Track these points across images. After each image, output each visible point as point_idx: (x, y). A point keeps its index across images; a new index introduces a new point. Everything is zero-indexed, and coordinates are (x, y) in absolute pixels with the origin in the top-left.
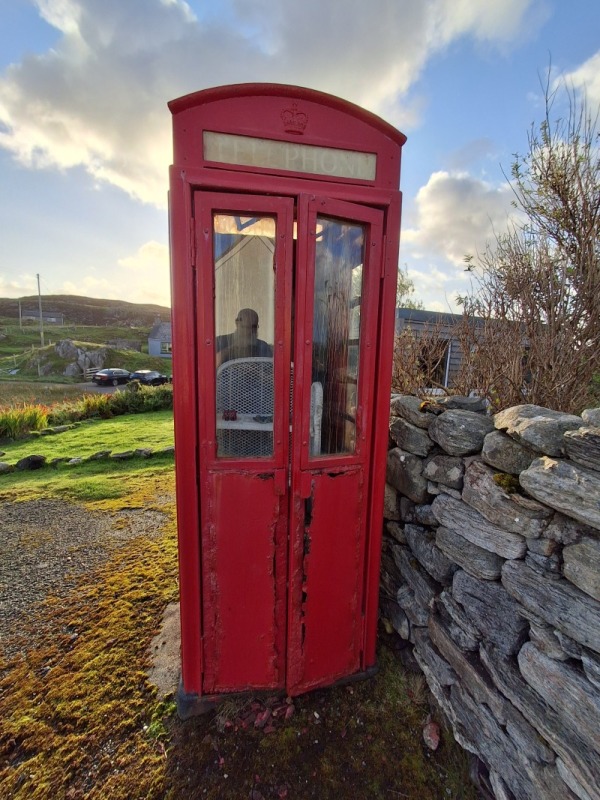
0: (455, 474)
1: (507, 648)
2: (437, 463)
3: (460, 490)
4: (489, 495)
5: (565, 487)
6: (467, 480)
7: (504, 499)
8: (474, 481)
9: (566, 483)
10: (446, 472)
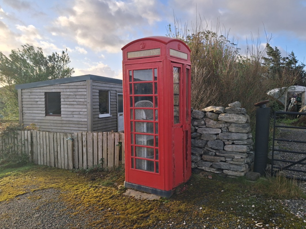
0: (203, 122)
1: (222, 149)
2: (197, 122)
3: (206, 125)
4: (213, 123)
5: (228, 117)
6: (207, 123)
7: (216, 123)
8: (208, 122)
9: (228, 116)
10: (200, 123)
